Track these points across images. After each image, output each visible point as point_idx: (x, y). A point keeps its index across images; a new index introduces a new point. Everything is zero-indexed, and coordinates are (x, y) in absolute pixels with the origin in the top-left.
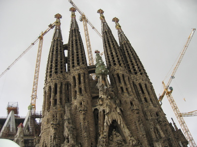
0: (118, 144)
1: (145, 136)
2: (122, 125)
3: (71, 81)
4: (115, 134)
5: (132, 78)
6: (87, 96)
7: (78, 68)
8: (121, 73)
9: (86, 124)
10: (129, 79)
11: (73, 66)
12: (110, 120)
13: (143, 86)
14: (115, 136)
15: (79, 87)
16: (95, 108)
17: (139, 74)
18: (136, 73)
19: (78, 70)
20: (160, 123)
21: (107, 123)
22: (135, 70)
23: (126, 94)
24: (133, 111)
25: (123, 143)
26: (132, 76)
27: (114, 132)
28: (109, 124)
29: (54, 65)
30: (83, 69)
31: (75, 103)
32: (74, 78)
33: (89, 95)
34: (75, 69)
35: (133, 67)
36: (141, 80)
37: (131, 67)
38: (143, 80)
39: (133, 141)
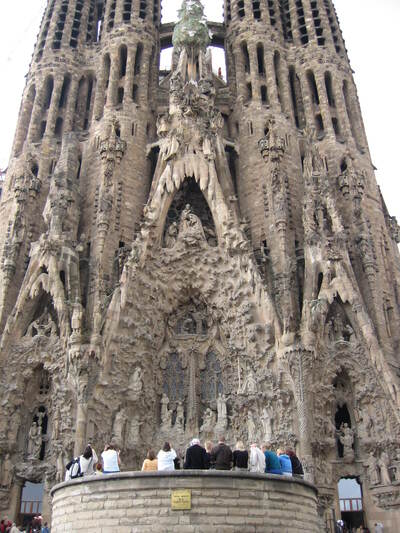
0: (188, 245)
1: (281, 226)
2: (210, 192)
3: (98, 68)
4: (188, 219)
5: (291, 57)
6: (135, 112)
7: (123, 28)
8: (253, 39)
9: (112, 188)
10: (276, 57)
11: (111, 25)
12: (175, 176)
13: (319, 79)
14: (185, 224)
15: (116, 84)
16: (154, 145)
17: (313, 41)
18: (305, 40)
19: (122, 34)
20: (345, 190)
21: (165, 187)
22: (303, 30)
23: (256, 103)
24: (265, 153)
25: (205, 245)
26: (292, 48)
27: (185, 213)
28: (170, 187)
29: (53, 24)
30: (140, 32)
31: (98, 130)
32: (107, 59)
33: (144, 107)
34: (113, 32)
35: (302, 21)
36: (315, 61)
37: (294, 21)
38: (320, 61)
39: (233, 239)
